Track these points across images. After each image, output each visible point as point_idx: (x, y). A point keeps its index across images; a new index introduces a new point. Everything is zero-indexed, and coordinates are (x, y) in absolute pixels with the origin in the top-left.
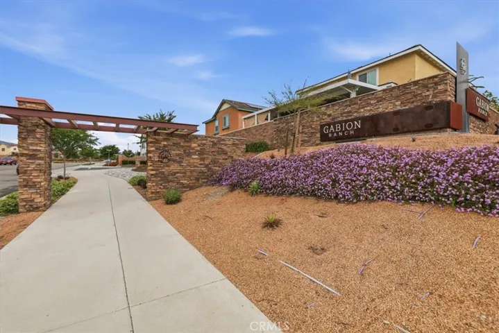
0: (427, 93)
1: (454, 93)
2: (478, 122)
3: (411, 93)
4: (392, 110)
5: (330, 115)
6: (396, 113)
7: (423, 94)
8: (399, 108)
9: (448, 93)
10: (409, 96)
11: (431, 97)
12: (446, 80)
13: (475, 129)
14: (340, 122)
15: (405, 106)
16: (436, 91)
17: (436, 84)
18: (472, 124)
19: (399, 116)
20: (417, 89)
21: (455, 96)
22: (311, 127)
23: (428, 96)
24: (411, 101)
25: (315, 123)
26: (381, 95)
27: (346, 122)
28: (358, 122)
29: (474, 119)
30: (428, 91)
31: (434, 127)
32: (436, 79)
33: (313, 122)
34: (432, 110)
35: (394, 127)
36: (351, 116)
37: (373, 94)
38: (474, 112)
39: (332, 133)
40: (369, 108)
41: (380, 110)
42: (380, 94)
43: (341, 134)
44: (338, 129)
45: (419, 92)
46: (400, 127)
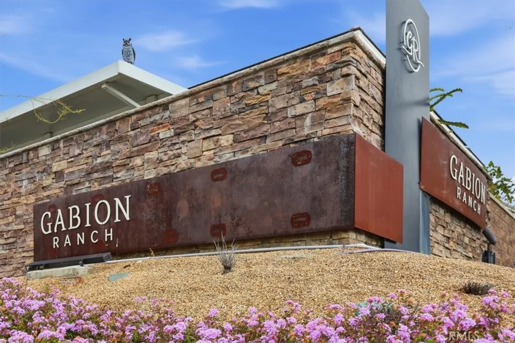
0: (300, 109)
1: (377, 118)
2: (458, 228)
3: (260, 104)
4: (212, 163)
5: (59, 175)
6: (219, 172)
7: (291, 112)
8: (227, 156)
9: (352, 111)
10: (254, 117)
11: (308, 121)
12: (347, 64)
13: (451, 244)
14: (80, 200)
15: (245, 151)
16: (321, 102)
17: (323, 77)
18: (440, 230)
19: (224, 184)
20: (275, 94)
21: (382, 129)
22: (14, 213)
23: (302, 116)
24: (259, 133)
25: (23, 200)
26: (185, 112)
27: (94, 197)
28: (123, 202)
29: (448, 218)
30: (302, 101)
31: (313, 225)
32: (322, 61)
33: (19, 195)
34: (308, 167)
35: (213, 221)
36: (112, 179)
37: (165, 107)
38: (444, 194)
39: (60, 234)
40: (153, 155)
41: (183, 163)
42: (183, 109)
43: (81, 238)
44: (75, 221)
45: (280, 105)
46: (227, 220)
